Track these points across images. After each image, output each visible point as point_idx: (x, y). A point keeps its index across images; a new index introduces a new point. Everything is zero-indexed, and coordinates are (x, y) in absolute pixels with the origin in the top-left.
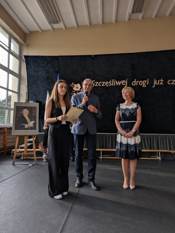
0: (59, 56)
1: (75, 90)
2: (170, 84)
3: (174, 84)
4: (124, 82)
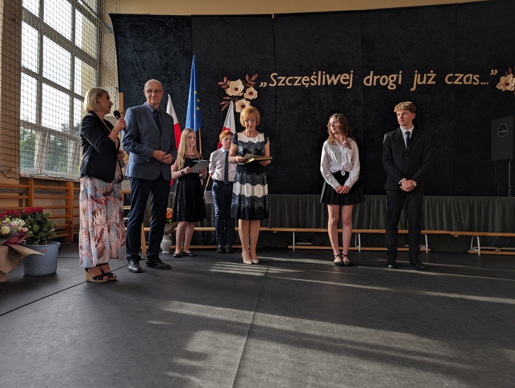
0: (193, 16)
1: (231, 94)
2: (451, 83)
3: (461, 83)
4: (346, 79)
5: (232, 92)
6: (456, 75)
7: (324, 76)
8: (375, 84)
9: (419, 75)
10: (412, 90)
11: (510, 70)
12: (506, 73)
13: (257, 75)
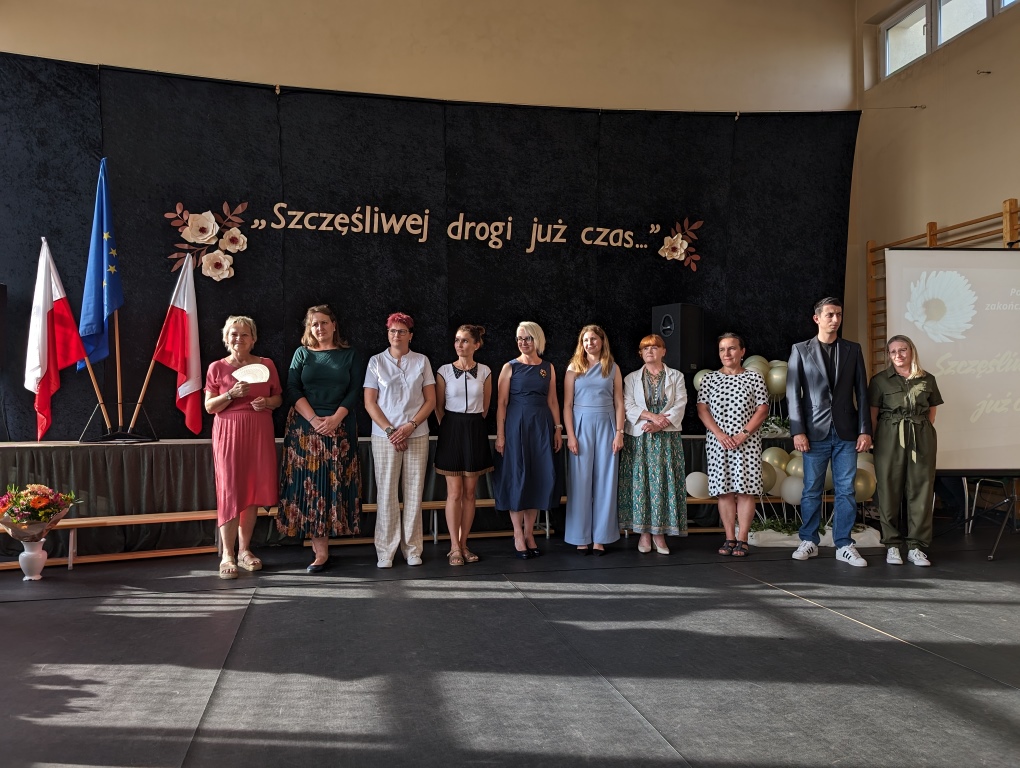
0: (104, 68)
1: (191, 240)
2: (590, 242)
3: (605, 244)
4: (415, 223)
5: (193, 235)
6: (599, 229)
7: (376, 216)
8: (466, 238)
9: (540, 226)
10: (528, 251)
11: (678, 226)
12: (673, 230)
13: (246, 204)
